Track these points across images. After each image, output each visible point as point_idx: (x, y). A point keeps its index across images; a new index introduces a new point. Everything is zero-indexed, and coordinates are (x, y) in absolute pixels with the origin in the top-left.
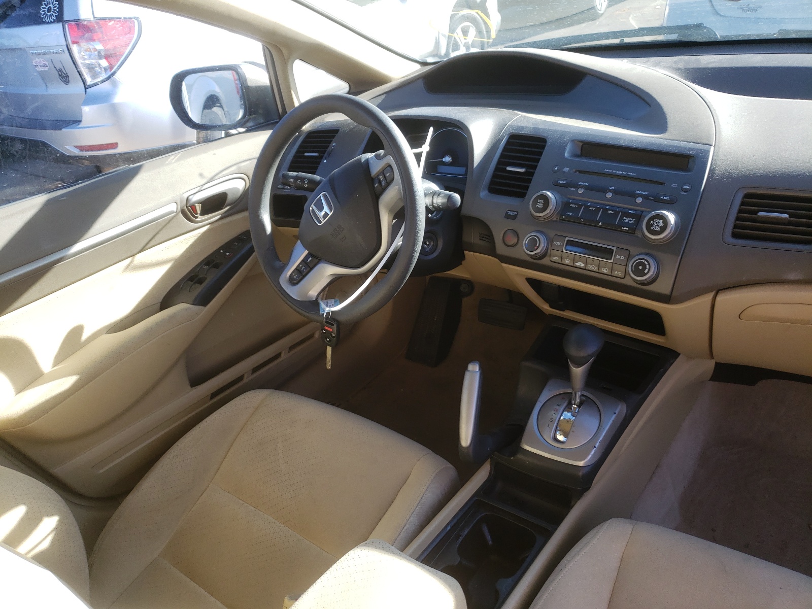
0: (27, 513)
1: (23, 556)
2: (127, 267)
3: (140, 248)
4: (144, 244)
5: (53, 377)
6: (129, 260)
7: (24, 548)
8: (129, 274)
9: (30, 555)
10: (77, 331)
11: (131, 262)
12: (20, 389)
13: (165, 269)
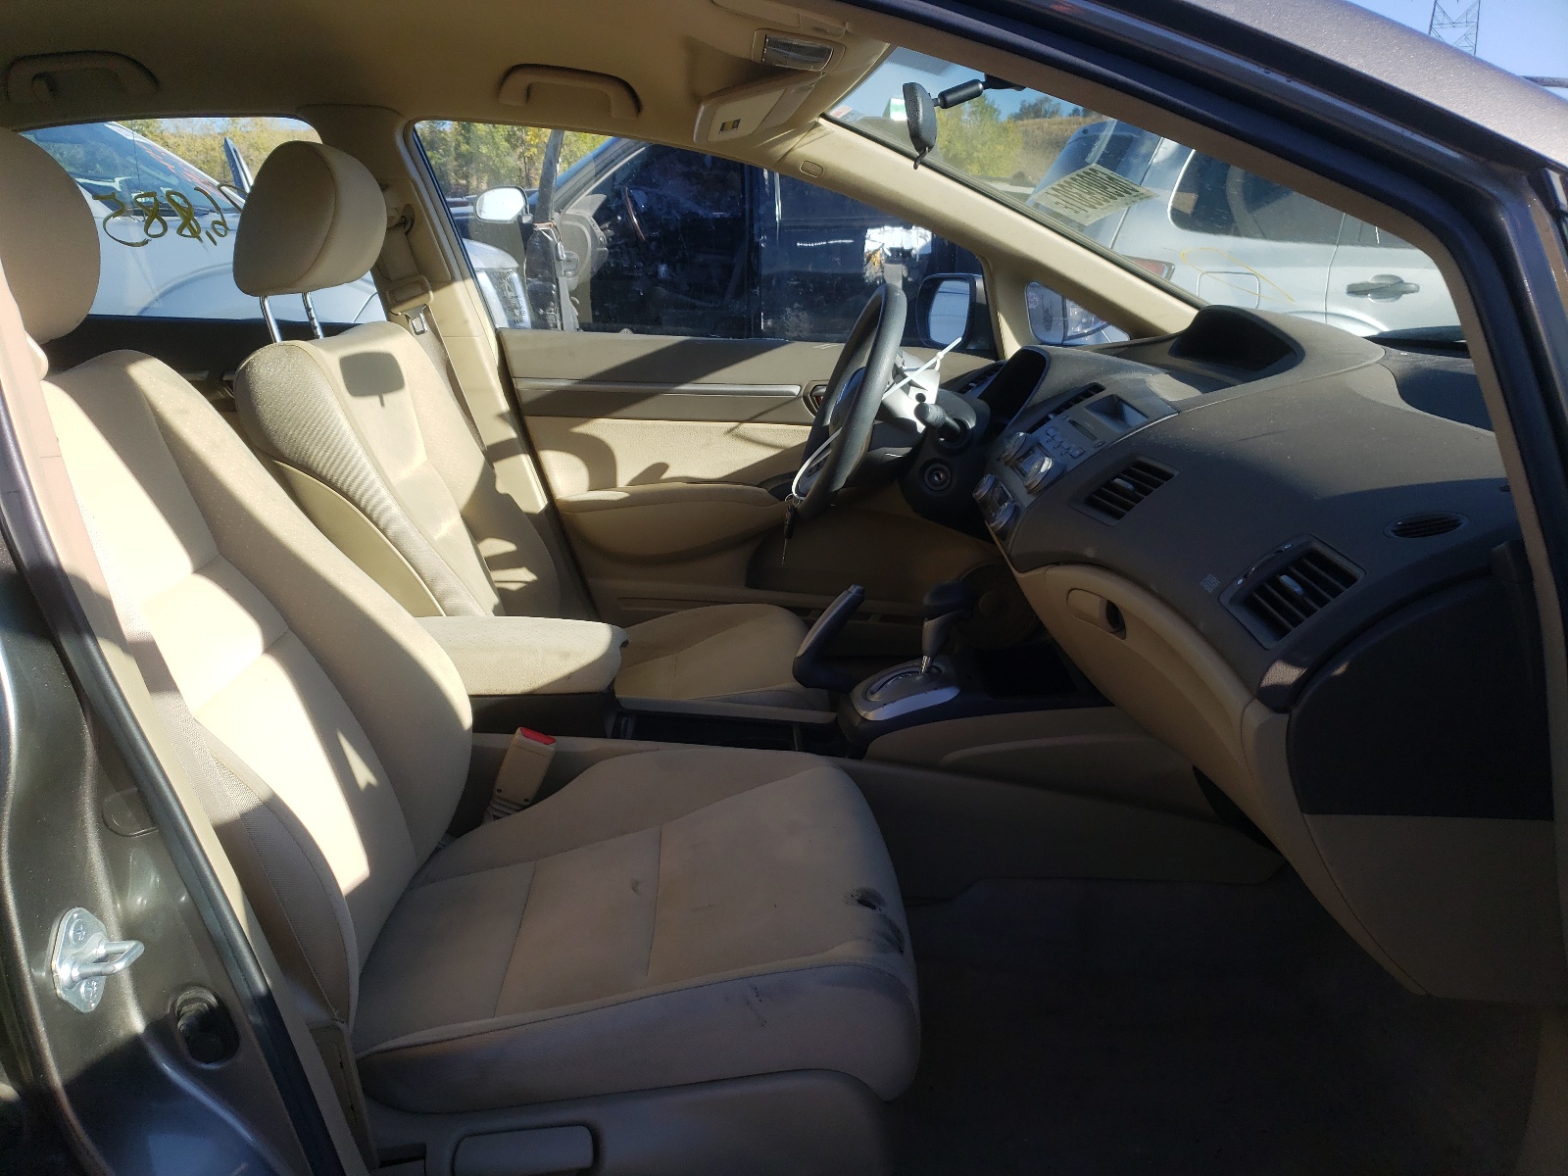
0: (514, 552)
1: (491, 582)
2: (732, 430)
3: (747, 418)
4: (753, 415)
5: (621, 490)
6: (733, 424)
7: (497, 575)
8: (728, 439)
9: (497, 585)
10: (662, 467)
11: (736, 427)
12: (592, 488)
13: (772, 452)
